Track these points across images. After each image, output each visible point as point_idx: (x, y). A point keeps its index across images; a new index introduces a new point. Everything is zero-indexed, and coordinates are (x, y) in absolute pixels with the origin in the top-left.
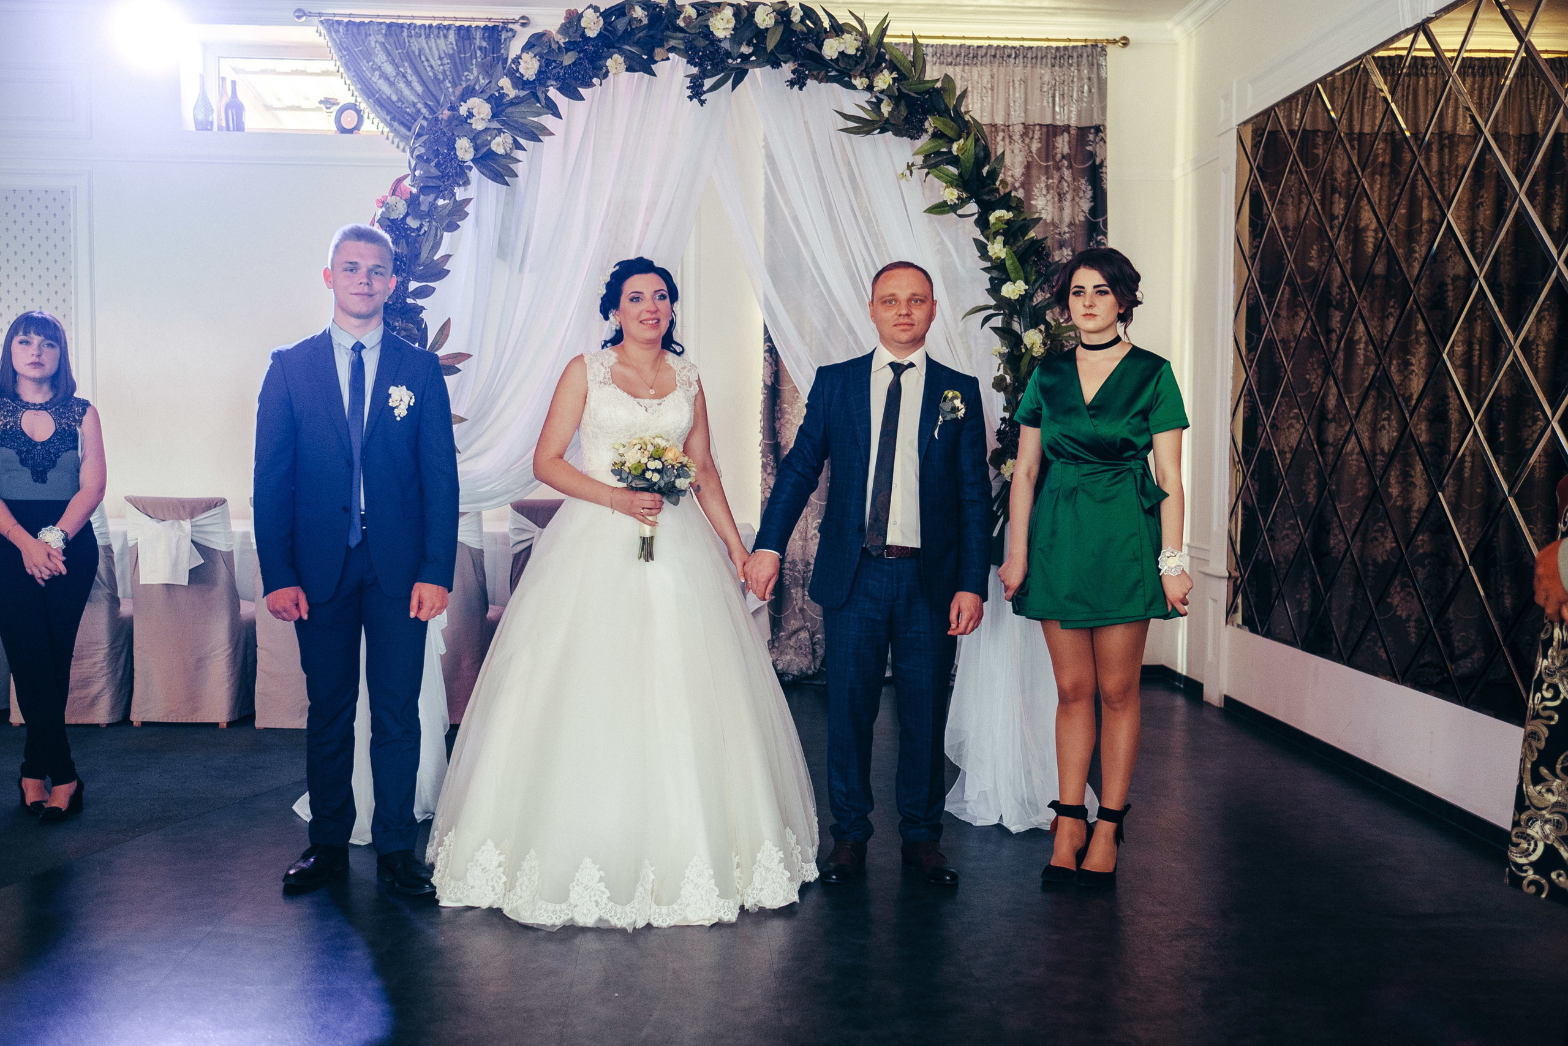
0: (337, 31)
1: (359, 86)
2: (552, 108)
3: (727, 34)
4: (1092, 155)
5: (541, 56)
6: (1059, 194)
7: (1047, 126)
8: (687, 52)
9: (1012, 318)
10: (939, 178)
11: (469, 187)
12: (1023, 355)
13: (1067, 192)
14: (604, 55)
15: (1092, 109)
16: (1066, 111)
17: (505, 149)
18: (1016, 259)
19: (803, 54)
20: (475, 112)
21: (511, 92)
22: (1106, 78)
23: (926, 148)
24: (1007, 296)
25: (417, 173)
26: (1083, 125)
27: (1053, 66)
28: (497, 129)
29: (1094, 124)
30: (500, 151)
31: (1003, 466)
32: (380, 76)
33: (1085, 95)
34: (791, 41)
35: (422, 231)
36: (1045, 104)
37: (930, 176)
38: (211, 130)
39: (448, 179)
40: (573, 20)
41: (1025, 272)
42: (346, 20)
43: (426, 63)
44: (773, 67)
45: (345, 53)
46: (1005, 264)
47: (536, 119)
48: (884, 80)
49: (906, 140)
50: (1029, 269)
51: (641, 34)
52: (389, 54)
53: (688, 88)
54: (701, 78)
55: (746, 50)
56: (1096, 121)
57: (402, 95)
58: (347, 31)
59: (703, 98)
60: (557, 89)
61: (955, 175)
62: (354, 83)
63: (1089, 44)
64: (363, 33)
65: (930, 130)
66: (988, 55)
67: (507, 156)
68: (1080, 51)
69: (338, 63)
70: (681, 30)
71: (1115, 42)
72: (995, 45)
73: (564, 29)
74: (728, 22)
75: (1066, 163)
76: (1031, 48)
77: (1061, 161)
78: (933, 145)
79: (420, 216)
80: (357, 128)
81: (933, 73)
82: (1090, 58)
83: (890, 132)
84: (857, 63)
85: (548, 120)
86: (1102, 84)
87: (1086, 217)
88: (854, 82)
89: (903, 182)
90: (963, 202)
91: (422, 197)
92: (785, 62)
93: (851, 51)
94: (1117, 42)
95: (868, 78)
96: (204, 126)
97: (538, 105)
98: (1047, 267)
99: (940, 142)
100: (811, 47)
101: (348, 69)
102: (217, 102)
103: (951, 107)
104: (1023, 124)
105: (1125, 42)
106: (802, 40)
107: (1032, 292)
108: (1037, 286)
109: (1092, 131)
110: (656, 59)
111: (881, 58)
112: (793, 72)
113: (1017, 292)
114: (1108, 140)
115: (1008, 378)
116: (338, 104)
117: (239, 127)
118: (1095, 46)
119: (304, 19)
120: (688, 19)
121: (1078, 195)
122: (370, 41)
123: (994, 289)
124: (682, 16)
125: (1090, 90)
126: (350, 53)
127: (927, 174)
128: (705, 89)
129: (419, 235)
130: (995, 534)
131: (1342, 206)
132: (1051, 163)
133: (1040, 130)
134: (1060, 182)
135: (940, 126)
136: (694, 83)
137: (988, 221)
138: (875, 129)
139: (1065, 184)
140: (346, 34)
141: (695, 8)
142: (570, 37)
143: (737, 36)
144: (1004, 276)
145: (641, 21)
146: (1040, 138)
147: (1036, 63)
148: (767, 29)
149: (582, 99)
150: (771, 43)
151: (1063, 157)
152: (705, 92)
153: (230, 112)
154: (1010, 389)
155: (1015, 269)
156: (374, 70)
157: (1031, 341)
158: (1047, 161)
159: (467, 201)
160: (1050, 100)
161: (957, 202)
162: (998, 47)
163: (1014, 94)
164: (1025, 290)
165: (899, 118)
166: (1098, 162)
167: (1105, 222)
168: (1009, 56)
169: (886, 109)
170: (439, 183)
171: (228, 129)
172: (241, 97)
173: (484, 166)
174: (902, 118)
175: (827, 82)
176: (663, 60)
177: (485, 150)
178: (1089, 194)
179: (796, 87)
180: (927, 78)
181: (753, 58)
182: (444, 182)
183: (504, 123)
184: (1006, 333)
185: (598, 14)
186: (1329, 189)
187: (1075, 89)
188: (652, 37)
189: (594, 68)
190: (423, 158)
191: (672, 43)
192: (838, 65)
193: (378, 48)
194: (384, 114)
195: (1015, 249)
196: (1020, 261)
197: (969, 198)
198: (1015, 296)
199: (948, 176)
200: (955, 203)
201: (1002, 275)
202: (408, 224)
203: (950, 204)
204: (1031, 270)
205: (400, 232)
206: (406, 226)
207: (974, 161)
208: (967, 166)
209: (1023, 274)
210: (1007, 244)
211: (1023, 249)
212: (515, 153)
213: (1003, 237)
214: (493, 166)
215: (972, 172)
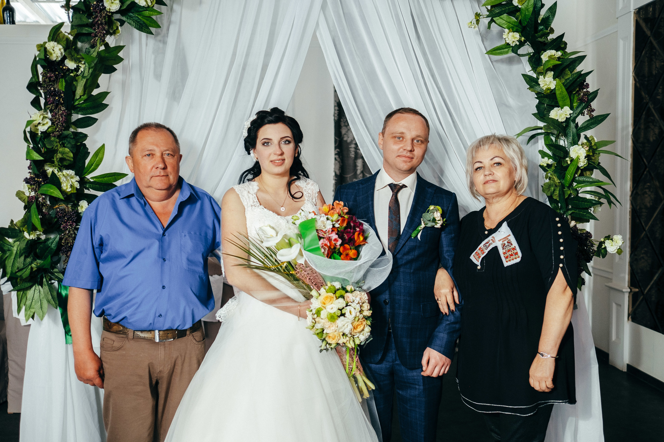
9: (557, 137)
10: (502, 25)
11: (119, 36)
17: (146, 1)
18: (564, 89)
23: (492, 1)
24: (556, 119)
30: (142, 3)
35: (80, 72)
37: (493, 23)
41: (570, 100)
46: (555, 93)
50: (572, 98)
61: (515, 22)
79: (77, 59)
90: (521, 44)
91: (79, 44)
107: (575, 115)
108: (578, 111)
113: (564, 116)
123: (542, 113)
127: (491, 22)
129: (77, 75)
137: (540, 60)
144: (553, 104)
153: (5, 13)
155: (563, 98)
157: (576, 155)
159: (120, 48)
161: (518, 43)
164: (570, 114)
170: (91, 30)
173: (131, 17)
182: (95, 30)
184: (554, 149)
190: (78, 8)
195: (564, 82)
196: (567, 90)
197: (525, 42)
198: (562, 119)
199: (509, 23)
200: (516, 44)
201: (552, 102)
202: (66, 66)
203: (511, 45)
204: (574, 98)
205: (59, 72)
206: (64, 68)
207: (531, 9)
208: (525, 15)
209: (568, 101)
210: (557, 77)
211: (571, 81)
212: (156, 7)
213: (552, 73)
214: (139, 18)
215: (530, 19)
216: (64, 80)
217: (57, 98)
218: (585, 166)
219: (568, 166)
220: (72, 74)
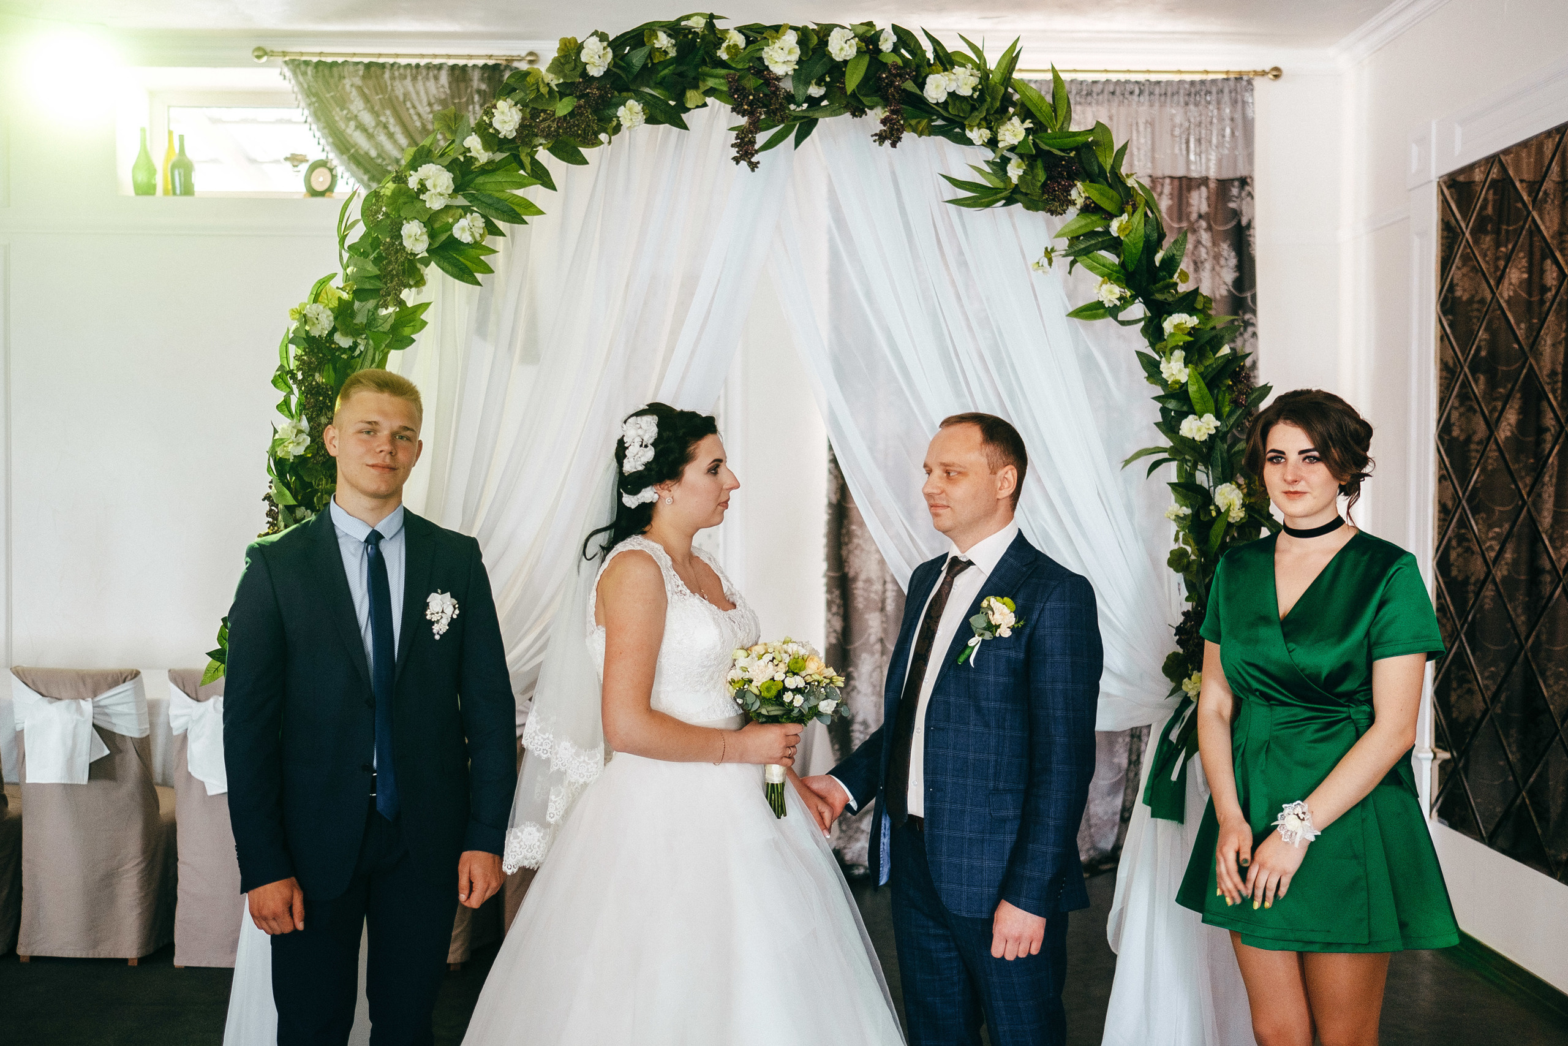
0: (304, 74)
1: (330, 140)
2: (542, 177)
3: (789, 69)
4: (1236, 214)
5: (524, 104)
6: (1195, 263)
7: (1180, 178)
8: (732, 96)
9: (1195, 467)
10: (1091, 269)
11: (424, 289)
12: (1213, 520)
13: (1206, 260)
14: (614, 100)
15: (1236, 157)
16: (1204, 160)
17: (472, 235)
18: (1203, 385)
19: (897, 96)
20: (429, 184)
21: (481, 154)
22: (1253, 119)
23: (1074, 227)
24: (1190, 436)
25: (349, 271)
26: (1226, 174)
27: (1187, 104)
28: (462, 207)
29: (1238, 175)
30: (466, 238)
31: (1186, 680)
32: (357, 127)
33: (1227, 139)
34: (880, 78)
35: (357, 352)
36: (1177, 151)
37: (1078, 265)
38: (154, 194)
39: (391, 282)
40: (571, 52)
41: (1216, 401)
42: (315, 59)
43: (412, 111)
44: (854, 115)
45: (314, 100)
46: (1187, 391)
47: (520, 192)
48: (1013, 132)
49: (1041, 215)
50: (1220, 398)
51: (666, 71)
52: (367, 100)
53: (732, 146)
54: (751, 132)
55: (815, 91)
56: (1242, 172)
57: (383, 151)
58: (317, 72)
59: (754, 160)
60: (549, 149)
61: (1114, 265)
62: (324, 136)
63: (1232, 76)
64: (336, 75)
65: (1080, 202)
66: (1106, 92)
67: (476, 245)
68: (1220, 85)
69: (306, 112)
70: (723, 64)
71: (1264, 73)
72: (1114, 80)
73: (557, 66)
74: (790, 52)
75: (1204, 224)
76: (1159, 83)
77: (1197, 221)
78: (1083, 222)
79: (354, 332)
80: (330, 189)
81: (1082, 120)
82: (1233, 94)
83: (1020, 205)
84: (974, 108)
85: (535, 193)
86: (1247, 128)
87: (1229, 291)
88: (969, 134)
89: (1037, 276)
90: (1125, 302)
91: (357, 304)
92: (871, 108)
93: (966, 91)
94: (1268, 73)
95: (990, 128)
96: (146, 190)
97: (522, 172)
98: (1248, 395)
99: (1094, 218)
100: (910, 86)
101: (317, 119)
102: (160, 163)
103: (1108, 168)
104: (1150, 176)
105: (1277, 73)
106: (895, 76)
107: (1225, 429)
108: (1232, 421)
109: (1236, 183)
110: (688, 105)
111: (1007, 100)
112: (884, 122)
113: (1204, 430)
114: (1257, 194)
115: (1189, 549)
116: (307, 161)
117: (187, 190)
118: (1239, 79)
119: (265, 59)
120: (733, 49)
121: (1218, 263)
122: (344, 85)
123: (1169, 424)
124: (724, 45)
125: (1233, 133)
126: (320, 99)
127: (1073, 263)
128: (757, 147)
129: (353, 357)
130: (1174, 777)
131: (1555, 275)
132: (1184, 225)
133: (1171, 183)
134: (1196, 247)
135: (1096, 197)
136: (742, 139)
137: (1161, 329)
138: (998, 201)
139: (1203, 251)
140: (315, 77)
141: (744, 34)
142: (565, 77)
143: (802, 73)
144: (1185, 409)
145: (666, 52)
146: (1171, 194)
147: (1165, 102)
148: (845, 62)
149: (584, 162)
150: (852, 81)
151: (1200, 216)
152: (757, 152)
153: (176, 173)
154: (1195, 567)
155: (1202, 397)
156: (349, 119)
157: (1226, 501)
158: (1180, 220)
159: (425, 306)
160: (1184, 146)
161: (1118, 303)
162: (1118, 82)
163: (1138, 140)
164: (1216, 428)
165: (1033, 185)
166: (1244, 222)
167: (1254, 298)
168: (1132, 93)
169: (1015, 171)
170: (379, 284)
171: (174, 193)
172: (190, 154)
173: (445, 258)
174: (1039, 184)
175: (929, 135)
176: (698, 107)
177: (444, 237)
178: (1233, 261)
179: (888, 143)
180: (1073, 128)
181: (825, 103)
182: (386, 283)
183: (473, 198)
184: (1186, 489)
185: (605, 44)
186: (1537, 255)
187: (1215, 133)
188: (681, 75)
189: (600, 120)
190: (359, 250)
191: (711, 83)
192: (947, 110)
193: (354, 93)
194: (360, 173)
195: (1202, 370)
196: (1207, 385)
197: (1134, 297)
198: (1201, 436)
199: (1104, 266)
200: (1115, 305)
201: (1182, 406)
202: (335, 343)
203: (1107, 306)
204: (1224, 398)
205: (324, 355)
206: (333, 346)
207: (1141, 245)
208: (1131, 253)
209: (1212, 404)
210: (1190, 362)
211: (1213, 369)
212: (489, 241)
213: (1184, 353)
214: (458, 260)
215: (1140, 260)
216: (331, 367)
217: (321, 398)
218: (1244, 521)
219: (1214, 519)
220: (343, 356)
